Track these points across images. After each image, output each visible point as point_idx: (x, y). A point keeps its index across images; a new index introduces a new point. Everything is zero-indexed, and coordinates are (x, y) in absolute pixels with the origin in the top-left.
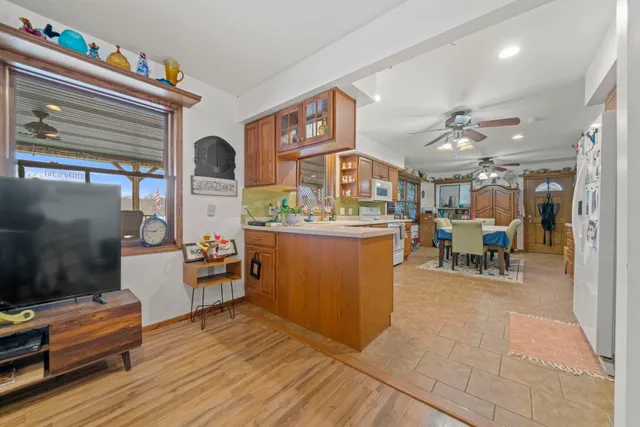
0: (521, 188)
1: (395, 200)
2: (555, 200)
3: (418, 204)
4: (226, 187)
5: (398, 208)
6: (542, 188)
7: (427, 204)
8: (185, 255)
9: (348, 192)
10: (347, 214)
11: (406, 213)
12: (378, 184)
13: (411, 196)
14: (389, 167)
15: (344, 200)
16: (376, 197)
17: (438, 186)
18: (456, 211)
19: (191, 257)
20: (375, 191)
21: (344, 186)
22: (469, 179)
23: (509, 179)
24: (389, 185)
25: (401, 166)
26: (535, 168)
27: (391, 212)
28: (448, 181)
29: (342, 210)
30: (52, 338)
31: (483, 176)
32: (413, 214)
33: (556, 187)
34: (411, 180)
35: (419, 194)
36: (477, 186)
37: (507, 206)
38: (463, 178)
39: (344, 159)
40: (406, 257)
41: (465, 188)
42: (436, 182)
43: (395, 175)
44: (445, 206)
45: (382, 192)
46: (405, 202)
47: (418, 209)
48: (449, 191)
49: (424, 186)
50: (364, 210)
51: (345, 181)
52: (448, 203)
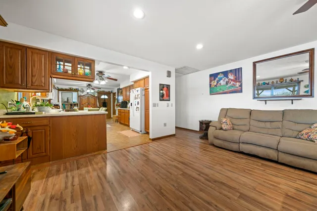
2: (106, 101)
6: (103, 97)
17: (60, 92)
18: (71, 105)
22: (77, 90)
26: (101, 90)
28: (66, 90)
33: (106, 97)
36: (81, 94)
38: (75, 89)
41: (75, 94)
42: (59, 90)
44: (65, 102)
48: (67, 95)
52: (66, 101)
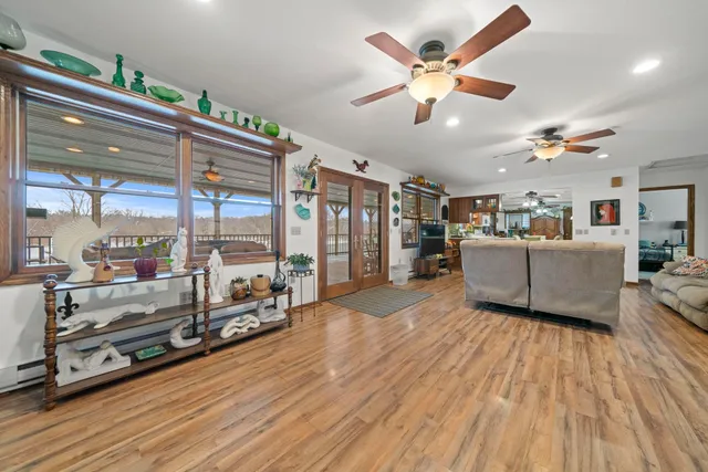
0: (562, 217)
3: (494, 227)
7: (500, 227)
17: (507, 215)
18: (520, 231)
22: (528, 211)
23: (554, 212)
28: (514, 212)
31: (539, 211)
35: (495, 220)
36: (534, 216)
37: (553, 227)
38: (524, 210)
41: (526, 217)
42: (506, 212)
44: (513, 228)
48: (515, 219)
49: (499, 215)
52: (514, 226)
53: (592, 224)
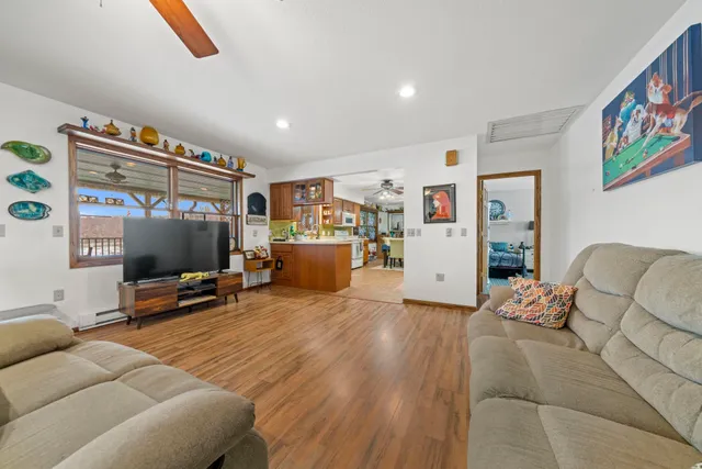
1: (358, 225)
3: (376, 227)
4: (262, 220)
5: (361, 231)
7: (383, 228)
8: (245, 256)
9: (327, 221)
10: (326, 235)
11: (366, 234)
12: (347, 215)
13: (371, 222)
14: (354, 204)
15: (325, 226)
16: (345, 224)
17: (390, 215)
19: (249, 257)
20: (344, 220)
21: (325, 217)
24: (354, 216)
25: (362, 202)
27: (356, 233)
28: (396, 211)
29: (324, 233)
30: (219, 283)
32: (373, 236)
34: (371, 210)
35: (377, 221)
39: (324, 208)
40: (365, 264)
42: (389, 212)
43: (357, 209)
44: (395, 229)
45: (349, 221)
46: (367, 227)
47: (376, 231)
48: (397, 219)
49: (380, 215)
50: (337, 232)
51: (325, 214)
52: (396, 227)
53: (425, 222)
